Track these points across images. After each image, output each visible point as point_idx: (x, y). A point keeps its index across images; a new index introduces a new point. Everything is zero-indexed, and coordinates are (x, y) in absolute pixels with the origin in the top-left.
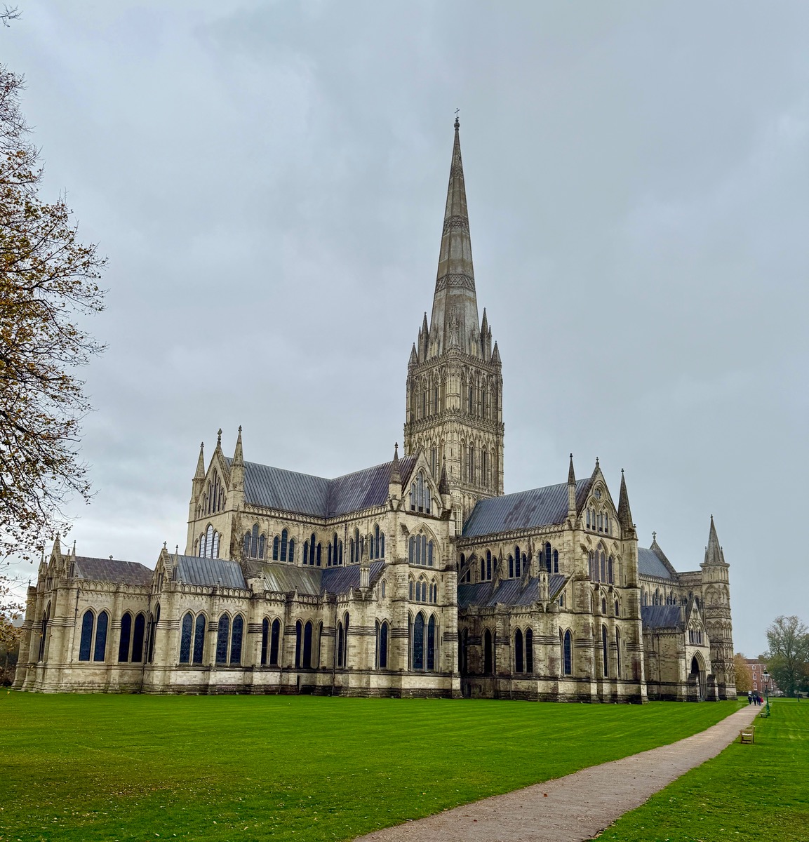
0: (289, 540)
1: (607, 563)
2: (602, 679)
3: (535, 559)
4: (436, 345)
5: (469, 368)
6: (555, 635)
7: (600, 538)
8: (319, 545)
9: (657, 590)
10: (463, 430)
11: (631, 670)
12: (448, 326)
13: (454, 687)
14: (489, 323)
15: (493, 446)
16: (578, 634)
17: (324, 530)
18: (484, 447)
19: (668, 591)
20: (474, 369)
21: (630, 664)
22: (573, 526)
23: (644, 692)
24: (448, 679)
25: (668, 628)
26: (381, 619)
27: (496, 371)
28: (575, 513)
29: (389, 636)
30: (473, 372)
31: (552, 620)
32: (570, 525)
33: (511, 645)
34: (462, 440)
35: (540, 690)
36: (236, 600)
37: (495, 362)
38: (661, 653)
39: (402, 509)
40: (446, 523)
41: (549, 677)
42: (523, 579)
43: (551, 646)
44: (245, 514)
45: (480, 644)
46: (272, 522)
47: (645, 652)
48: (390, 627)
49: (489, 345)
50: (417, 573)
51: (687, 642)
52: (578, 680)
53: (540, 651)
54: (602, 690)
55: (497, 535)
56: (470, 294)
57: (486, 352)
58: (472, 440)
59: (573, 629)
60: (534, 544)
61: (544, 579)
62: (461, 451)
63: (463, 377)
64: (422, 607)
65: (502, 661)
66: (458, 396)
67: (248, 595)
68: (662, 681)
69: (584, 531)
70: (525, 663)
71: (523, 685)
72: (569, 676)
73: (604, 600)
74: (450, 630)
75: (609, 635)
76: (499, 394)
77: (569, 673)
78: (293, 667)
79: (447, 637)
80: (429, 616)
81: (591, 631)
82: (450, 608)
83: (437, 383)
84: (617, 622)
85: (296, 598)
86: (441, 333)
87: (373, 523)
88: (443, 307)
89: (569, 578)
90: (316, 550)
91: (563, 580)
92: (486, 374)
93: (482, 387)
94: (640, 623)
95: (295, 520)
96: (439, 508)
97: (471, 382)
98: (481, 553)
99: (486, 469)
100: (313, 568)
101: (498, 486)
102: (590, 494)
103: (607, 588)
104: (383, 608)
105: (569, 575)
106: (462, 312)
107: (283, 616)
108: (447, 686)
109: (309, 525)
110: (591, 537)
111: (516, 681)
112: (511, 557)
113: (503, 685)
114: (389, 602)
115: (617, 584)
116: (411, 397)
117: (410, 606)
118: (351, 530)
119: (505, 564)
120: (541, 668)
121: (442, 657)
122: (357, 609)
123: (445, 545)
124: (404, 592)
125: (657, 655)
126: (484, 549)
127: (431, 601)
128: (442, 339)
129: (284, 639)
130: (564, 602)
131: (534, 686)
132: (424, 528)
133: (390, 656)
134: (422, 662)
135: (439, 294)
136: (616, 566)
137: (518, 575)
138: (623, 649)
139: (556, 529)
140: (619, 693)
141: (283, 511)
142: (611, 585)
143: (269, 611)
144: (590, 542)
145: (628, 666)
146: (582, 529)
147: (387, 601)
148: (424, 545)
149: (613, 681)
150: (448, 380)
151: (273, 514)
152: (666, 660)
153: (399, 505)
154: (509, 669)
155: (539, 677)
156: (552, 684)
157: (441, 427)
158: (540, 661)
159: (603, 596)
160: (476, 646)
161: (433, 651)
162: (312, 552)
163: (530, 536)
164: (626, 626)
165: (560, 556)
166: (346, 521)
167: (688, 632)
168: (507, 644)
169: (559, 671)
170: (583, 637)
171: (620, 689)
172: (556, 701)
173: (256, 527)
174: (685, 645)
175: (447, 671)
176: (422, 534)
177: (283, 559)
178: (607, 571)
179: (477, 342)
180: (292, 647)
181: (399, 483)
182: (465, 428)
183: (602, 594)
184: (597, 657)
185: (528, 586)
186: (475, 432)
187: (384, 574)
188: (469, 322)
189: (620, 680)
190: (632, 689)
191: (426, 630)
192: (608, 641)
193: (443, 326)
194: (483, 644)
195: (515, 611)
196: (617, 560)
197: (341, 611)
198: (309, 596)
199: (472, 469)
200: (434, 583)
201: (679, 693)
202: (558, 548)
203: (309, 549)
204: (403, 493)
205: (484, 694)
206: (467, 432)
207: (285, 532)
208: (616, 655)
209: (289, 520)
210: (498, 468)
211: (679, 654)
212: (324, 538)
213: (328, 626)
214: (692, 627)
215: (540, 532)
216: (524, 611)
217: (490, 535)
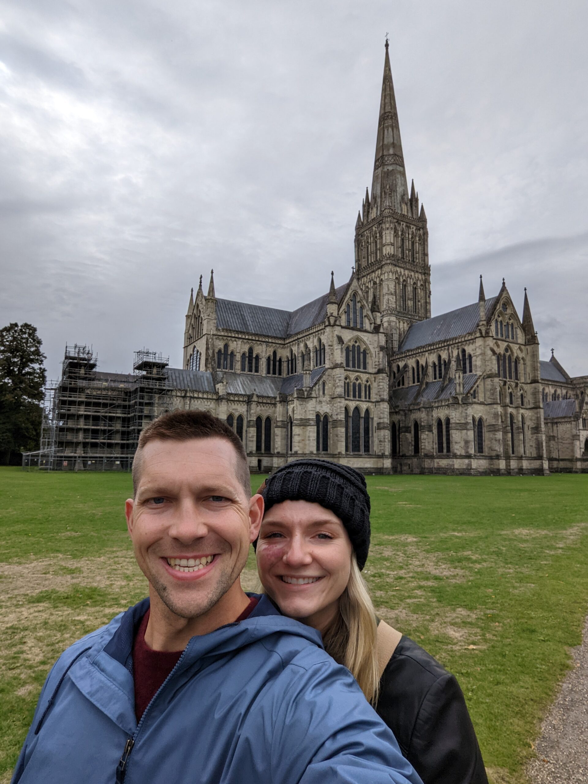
0: (254, 356)
1: (513, 364)
2: (510, 457)
3: (453, 364)
4: (375, 210)
5: (400, 224)
6: (469, 421)
7: (506, 344)
8: (280, 360)
9: (555, 391)
10: (397, 271)
11: (534, 449)
12: (383, 194)
13: (385, 466)
14: (416, 190)
15: (422, 283)
16: (489, 420)
17: (282, 348)
18: (414, 283)
19: (564, 392)
20: (405, 224)
21: (534, 445)
22: (484, 334)
23: (546, 465)
24: (381, 459)
25: (564, 418)
26: (322, 413)
27: (423, 224)
28: (485, 323)
29: (330, 426)
30: (404, 226)
31: (466, 410)
32: (481, 333)
33: (434, 431)
34: (396, 278)
35: (456, 466)
36: (205, 400)
37: (422, 219)
38: (559, 436)
39: (338, 323)
40: (376, 335)
41: (464, 456)
42: (444, 380)
43: (465, 431)
44: (217, 337)
45: (410, 432)
46: (239, 342)
47: (547, 436)
48: (330, 420)
49: (417, 207)
50: (353, 376)
51: (581, 427)
52: (491, 458)
53: (456, 436)
54: (510, 466)
55: (424, 347)
56: (401, 169)
57: (414, 212)
58: (404, 278)
59: (484, 417)
60: (452, 352)
61: (459, 377)
62: (395, 286)
63: (396, 231)
64: (358, 403)
65: (427, 444)
66: (392, 244)
67: (215, 397)
68: (560, 458)
69: (493, 337)
70: (445, 445)
71: (443, 463)
72: (482, 454)
73: (511, 394)
74: (382, 421)
75: (515, 421)
76: (426, 243)
77: (482, 452)
78: (254, 452)
79: (380, 427)
80: (364, 410)
81: (500, 417)
82: (381, 403)
83: (376, 237)
84: (522, 411)
85: (255, 398)
86: (379, 200)
87: (317, 338)
88: (380, 180)
89: (480, 376)
90: (277, 363)
91: (476, 377)
92: (415, 228)
93: (412, 238)
94: (542, 411)
95: (258, 341)
96: (371, 324)
97: (402, 235)
98: (411, 363)
99: (417, 301)
100: (275, 377)
101: (426, 313)
102: (498, 308)
103: (513, 384)
104: (323, 403)
105: (481, 374)
106: (394, 182)
107: (245, 413)
108: (380, 465)
109: (271, 344)
110: (499, 342)
111: (438, 460)
112: (434, 364)
113: (427, 463)
114: (329, 399)
115: (523, 380)
116: (358, 251)
117: (347, 402)
118: (302, 345)
119: (430, 370)
120: (458, 448)
121: (376, 442)
122: (300, 405)
123: (377, 353)
124: (340, 390)
125: (556, 439)
126: (414, 360)
127: (366, 398)
128: (379, 204)
129: (246, 431)
130: (477, 395)
131: (451, 463)
132: (357, 339)
133: (331, 442)
134: (359, 447)
135: (376, 171)
136: (521, 367)
137: (440, 377)
138: (528, 433)
139: (470, 338)
140: (524, 467)
141: (248, 334)
142: (516, 381)
143: (233, 409)
144: (498, 346)
145: (531, 446)
146: (491, 335)
147: (327, 398)
148: (359, 353)
149: (520, 458)
150: (384, 233)
151: (240, 336)
152: (564, 442)
153: (335, 321)
154: (432, 450)
155: (455, 456)
156: (466, 461)
157: (380, 271)
158: (456, 443)
159: (510, 390)
160: (407, 434)
161: (369, 438)
162: (274, 365)
163: (449, 345)
164: (530, 414)
165: (474, 359)
166: (298, 339)
167: (581, 419)
168: (431, 431)
169: (472, 451)
170: (494, 423)
171: (525, 464)
172: (470, 474)
173: (226, 346)
174: (579, 430)
175: (380, 454)
176: (357, 344)
177: (250, 370)
178: (513, 370)
179: (406, 204)
180: (252, 437)
181: (335, 303)
182: (398, 269)
183: (509, 388)
184: (505, 440)
185: (447, 385)
186: (407, 272)
187: (324, 377)
188: (400, 190)
189: (526, 457)
190: (536, 464)
191: (362, 421)
192: (515, 426)
193: (379, 194)
194: (413, 432)
195: (436, 405)
196: (522, 361)
197: (290, 408)
198: (268, 397)
199: (405, 301)
200: (368, 384)
201: (574, 468)
202: (472, 353)
203: (272, 362)
204: (339, 311)
205: (412, 471)
206: (401, 272)
207: (251, 350)
208: (521, 437)
209: (253, 340)
210: (426, 299)
211: (576, 437)
212: (284, 353)
213: (281, 419)
214: (584, 416)
215: (457, 341)
216: (443, 404)
217: (418, 348)
